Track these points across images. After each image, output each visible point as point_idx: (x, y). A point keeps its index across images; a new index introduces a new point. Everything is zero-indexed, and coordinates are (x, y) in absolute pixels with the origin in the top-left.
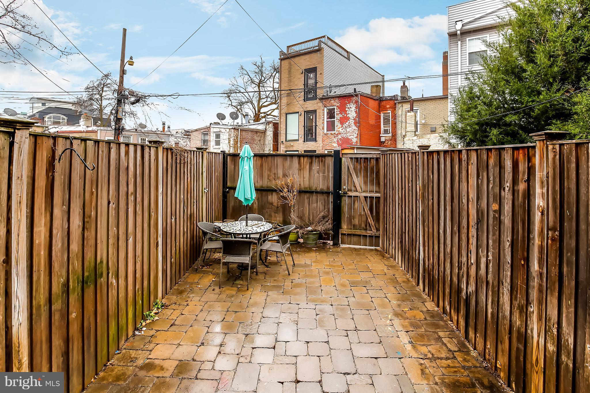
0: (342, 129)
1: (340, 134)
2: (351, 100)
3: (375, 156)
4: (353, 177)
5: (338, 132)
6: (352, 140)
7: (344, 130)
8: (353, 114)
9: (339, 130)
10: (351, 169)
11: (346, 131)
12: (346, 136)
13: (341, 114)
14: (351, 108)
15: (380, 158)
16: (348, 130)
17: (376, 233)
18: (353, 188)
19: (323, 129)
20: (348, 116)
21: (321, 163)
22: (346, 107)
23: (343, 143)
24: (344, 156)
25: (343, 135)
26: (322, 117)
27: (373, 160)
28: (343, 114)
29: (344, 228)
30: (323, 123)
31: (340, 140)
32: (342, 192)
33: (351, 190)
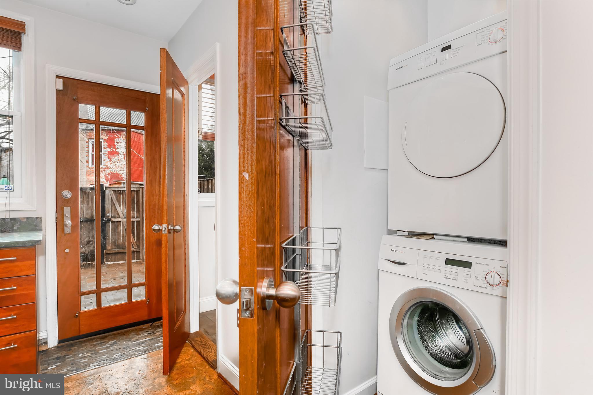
0: (111, 164)
1: (108, 168)
2: (120, 134)
3: (135, 189)
4: (116, 206)
5: (105, 166)
6: (121, 175)
7: (112, 164)
8: (123, 149)
9: (107, 164)
10: (114, 200)
11: (115, 166)
12: (116, 171)
13: (110, 148)
14: (120, 142)
15: (139, 190)
16: (118, 164)
17: (137, 249)
18: (116, 216)
19: (87, 162)
20: (117, 151)
21: (84, 195)
22: (116, 141)
23: (111, 178)
24: (107, 189)
25: (111, 170)
26: (86, 149)
27: (134, 192)
28: (112, 148)
29: (108, 249)
30: (87, 156)
31: (108, 174)
32: (106, 219)
33: (114, 217)
